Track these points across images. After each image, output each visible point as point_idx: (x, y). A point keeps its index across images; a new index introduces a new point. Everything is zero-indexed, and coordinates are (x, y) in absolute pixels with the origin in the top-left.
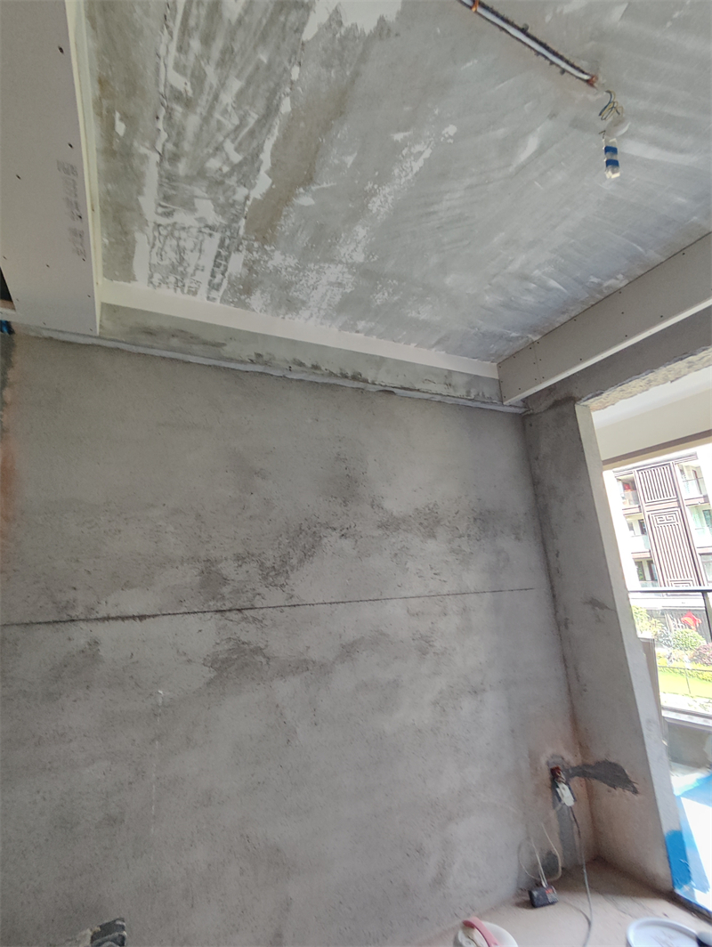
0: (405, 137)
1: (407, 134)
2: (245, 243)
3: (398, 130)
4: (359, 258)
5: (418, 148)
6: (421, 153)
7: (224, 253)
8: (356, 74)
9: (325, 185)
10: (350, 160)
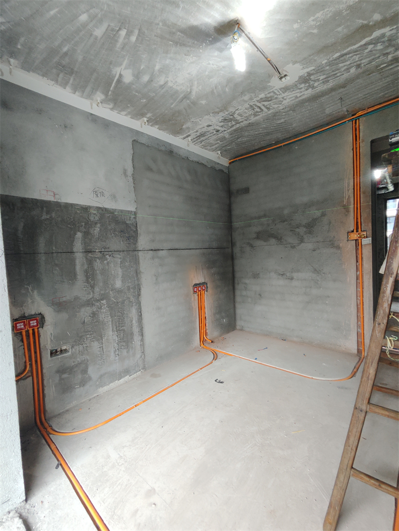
0: (313, 30)
1: (312, 31)
3: (313, 33)
6: (313, 20)
8: (310, 56)
9: (361, 21)
10: (340, 29)
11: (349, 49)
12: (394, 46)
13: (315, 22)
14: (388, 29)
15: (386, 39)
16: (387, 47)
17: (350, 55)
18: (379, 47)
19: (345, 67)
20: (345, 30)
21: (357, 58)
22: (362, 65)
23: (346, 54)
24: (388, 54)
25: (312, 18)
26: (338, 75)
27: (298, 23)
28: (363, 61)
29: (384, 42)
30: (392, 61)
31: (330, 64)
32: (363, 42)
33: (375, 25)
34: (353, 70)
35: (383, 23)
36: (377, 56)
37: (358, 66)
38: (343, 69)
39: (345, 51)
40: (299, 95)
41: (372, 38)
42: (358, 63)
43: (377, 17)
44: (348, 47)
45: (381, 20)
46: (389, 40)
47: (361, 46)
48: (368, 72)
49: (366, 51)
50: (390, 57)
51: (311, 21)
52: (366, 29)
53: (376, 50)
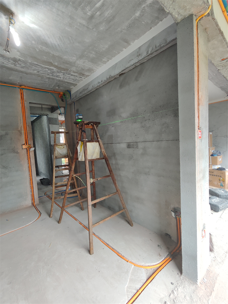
0: (37, 49)
4: (75, 58)
5: (39, 47)
6: (40, 47)
8: (27, 55)
9: (52, 61)
10: (45, 57)
11: (41, 65)
12: (52, 74)
13: (40, 48)
14: (55, 69)
15: (53, 71)
16: (51, 73)
17: (40, 67)
18: (49, 71)
19: (34, 69)
20: (45, 59)
21: (40, 69)
22: (40, 72)
23: (38, 65)
24: (49, 75)
25: (41, 46)
26: (29, 69)
27: (35, 42)
28: (41, 71)
29: (51, 71)
30: (48, 77)
31: (31, 64)
32: (46, 67)
33: (54, 65)
34: (35, 72)
35: (56, 67)
36: (46, 73)
37: (38, 72)
38: (33, 69)
39: (39, 64)
40: (5, 63)
41: (50, 67)
42: (39, 71)
43: (56, 64)
44: (41, 64)
45: (56, 65)
46: (53, 72)
47: (45, 67)
48: (39, 76)
49: (45, 70)
50: (48, 76)
51: (40, 46)
52: (51, 64)
53: (47, 72)
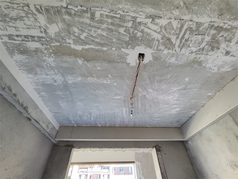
2: (48, 46)
3: (111, 75)
4: (70, 82)
6: (108, 82)
7: (36, 39)
9: (88, 65)
10: (99, 68)
11: (97, 48)
